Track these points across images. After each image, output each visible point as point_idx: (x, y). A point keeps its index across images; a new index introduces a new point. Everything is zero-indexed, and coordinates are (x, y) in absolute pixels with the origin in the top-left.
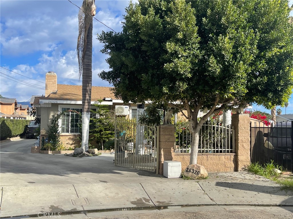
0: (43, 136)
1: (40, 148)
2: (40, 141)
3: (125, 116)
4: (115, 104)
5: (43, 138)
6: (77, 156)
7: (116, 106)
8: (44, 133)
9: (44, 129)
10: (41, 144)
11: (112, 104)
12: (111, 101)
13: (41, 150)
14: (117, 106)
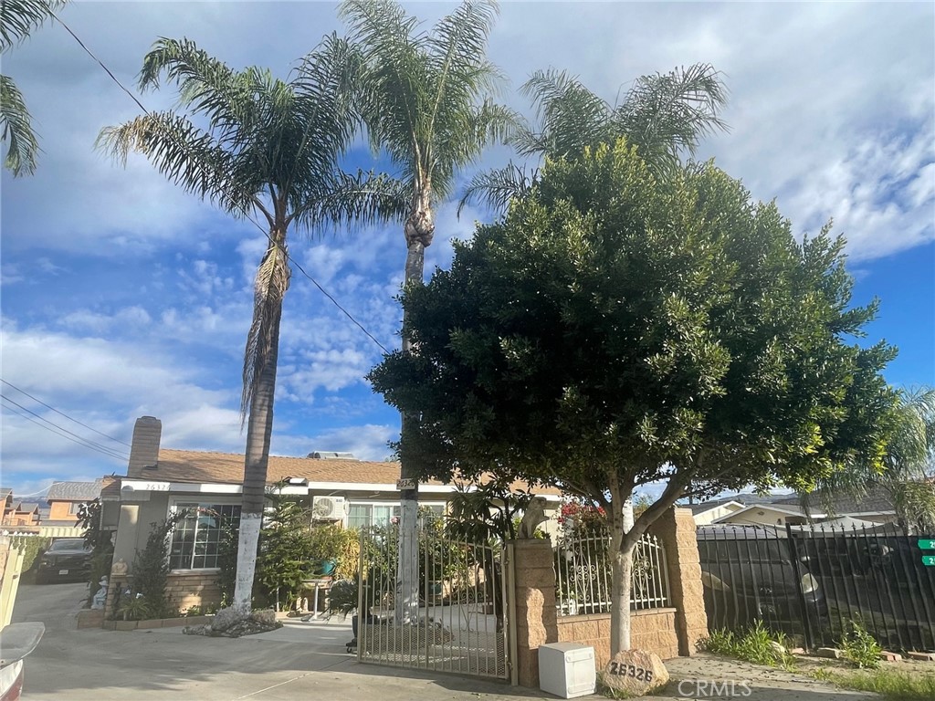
0: (117, 581)
1: (106, 614)
2: (106, 595)
3: (334, 521)
4: (313, 492)
5: (119, 584)
6: (223, 634)
7: (315, 497)
8: (122, 573)
9: (124, 562)
10: (109, 603)
11: (307, 493)
12: (303, 484)
13: (108, 619)
14: (316, 499)
